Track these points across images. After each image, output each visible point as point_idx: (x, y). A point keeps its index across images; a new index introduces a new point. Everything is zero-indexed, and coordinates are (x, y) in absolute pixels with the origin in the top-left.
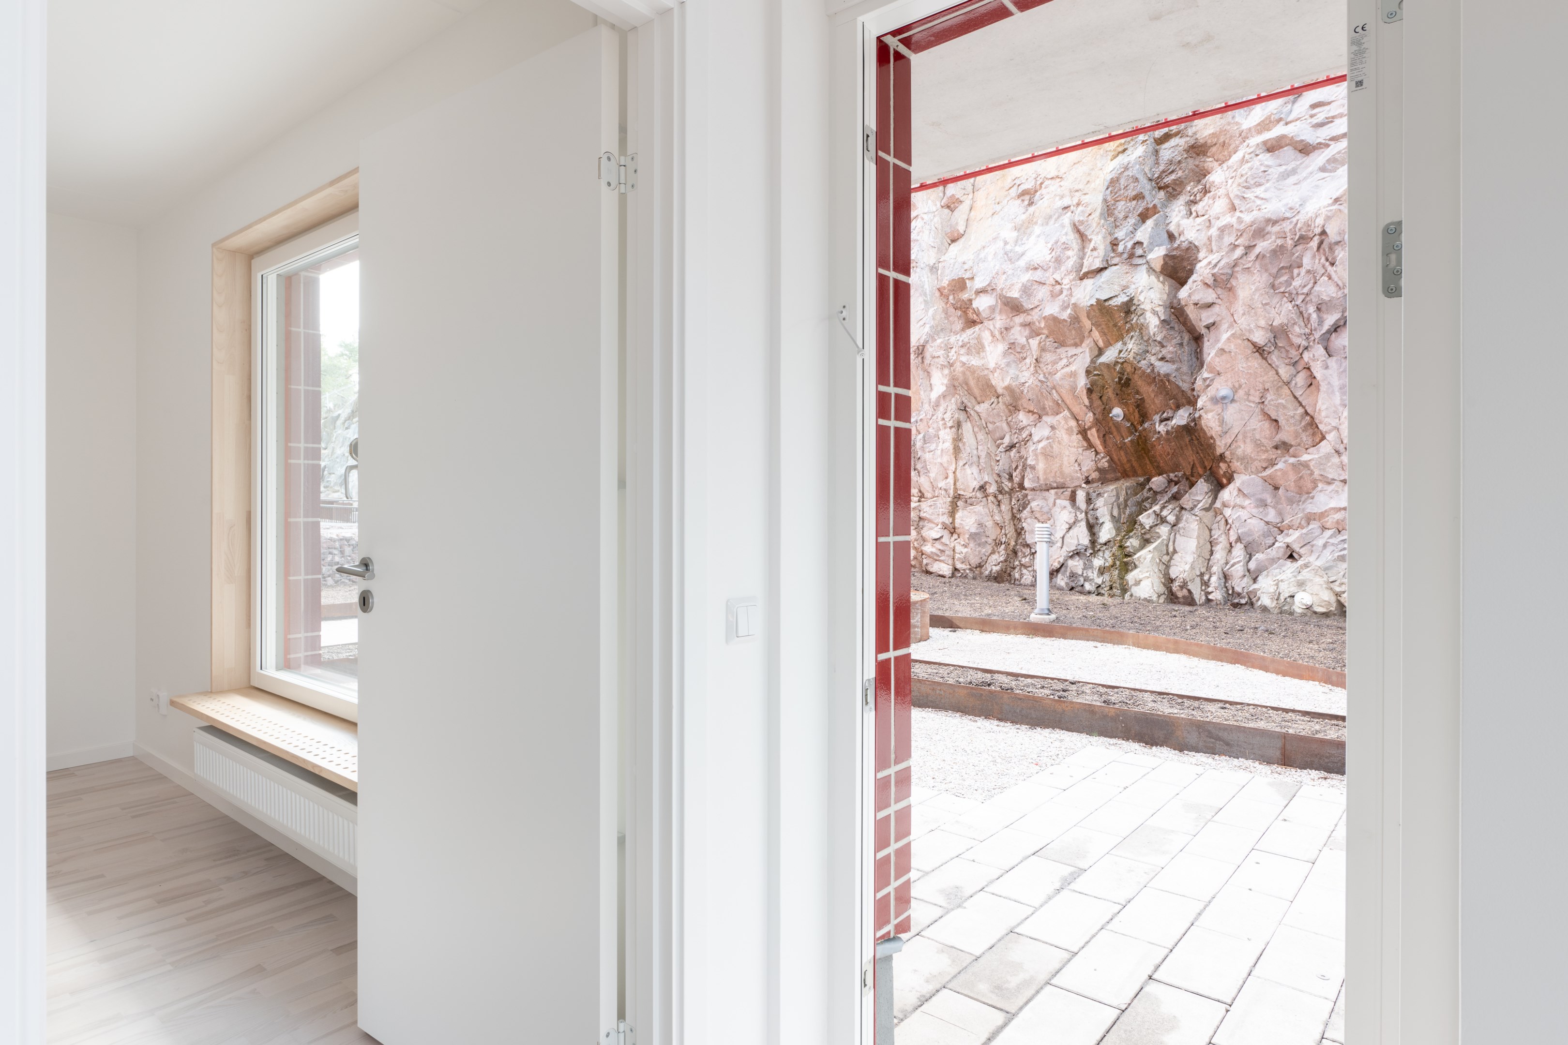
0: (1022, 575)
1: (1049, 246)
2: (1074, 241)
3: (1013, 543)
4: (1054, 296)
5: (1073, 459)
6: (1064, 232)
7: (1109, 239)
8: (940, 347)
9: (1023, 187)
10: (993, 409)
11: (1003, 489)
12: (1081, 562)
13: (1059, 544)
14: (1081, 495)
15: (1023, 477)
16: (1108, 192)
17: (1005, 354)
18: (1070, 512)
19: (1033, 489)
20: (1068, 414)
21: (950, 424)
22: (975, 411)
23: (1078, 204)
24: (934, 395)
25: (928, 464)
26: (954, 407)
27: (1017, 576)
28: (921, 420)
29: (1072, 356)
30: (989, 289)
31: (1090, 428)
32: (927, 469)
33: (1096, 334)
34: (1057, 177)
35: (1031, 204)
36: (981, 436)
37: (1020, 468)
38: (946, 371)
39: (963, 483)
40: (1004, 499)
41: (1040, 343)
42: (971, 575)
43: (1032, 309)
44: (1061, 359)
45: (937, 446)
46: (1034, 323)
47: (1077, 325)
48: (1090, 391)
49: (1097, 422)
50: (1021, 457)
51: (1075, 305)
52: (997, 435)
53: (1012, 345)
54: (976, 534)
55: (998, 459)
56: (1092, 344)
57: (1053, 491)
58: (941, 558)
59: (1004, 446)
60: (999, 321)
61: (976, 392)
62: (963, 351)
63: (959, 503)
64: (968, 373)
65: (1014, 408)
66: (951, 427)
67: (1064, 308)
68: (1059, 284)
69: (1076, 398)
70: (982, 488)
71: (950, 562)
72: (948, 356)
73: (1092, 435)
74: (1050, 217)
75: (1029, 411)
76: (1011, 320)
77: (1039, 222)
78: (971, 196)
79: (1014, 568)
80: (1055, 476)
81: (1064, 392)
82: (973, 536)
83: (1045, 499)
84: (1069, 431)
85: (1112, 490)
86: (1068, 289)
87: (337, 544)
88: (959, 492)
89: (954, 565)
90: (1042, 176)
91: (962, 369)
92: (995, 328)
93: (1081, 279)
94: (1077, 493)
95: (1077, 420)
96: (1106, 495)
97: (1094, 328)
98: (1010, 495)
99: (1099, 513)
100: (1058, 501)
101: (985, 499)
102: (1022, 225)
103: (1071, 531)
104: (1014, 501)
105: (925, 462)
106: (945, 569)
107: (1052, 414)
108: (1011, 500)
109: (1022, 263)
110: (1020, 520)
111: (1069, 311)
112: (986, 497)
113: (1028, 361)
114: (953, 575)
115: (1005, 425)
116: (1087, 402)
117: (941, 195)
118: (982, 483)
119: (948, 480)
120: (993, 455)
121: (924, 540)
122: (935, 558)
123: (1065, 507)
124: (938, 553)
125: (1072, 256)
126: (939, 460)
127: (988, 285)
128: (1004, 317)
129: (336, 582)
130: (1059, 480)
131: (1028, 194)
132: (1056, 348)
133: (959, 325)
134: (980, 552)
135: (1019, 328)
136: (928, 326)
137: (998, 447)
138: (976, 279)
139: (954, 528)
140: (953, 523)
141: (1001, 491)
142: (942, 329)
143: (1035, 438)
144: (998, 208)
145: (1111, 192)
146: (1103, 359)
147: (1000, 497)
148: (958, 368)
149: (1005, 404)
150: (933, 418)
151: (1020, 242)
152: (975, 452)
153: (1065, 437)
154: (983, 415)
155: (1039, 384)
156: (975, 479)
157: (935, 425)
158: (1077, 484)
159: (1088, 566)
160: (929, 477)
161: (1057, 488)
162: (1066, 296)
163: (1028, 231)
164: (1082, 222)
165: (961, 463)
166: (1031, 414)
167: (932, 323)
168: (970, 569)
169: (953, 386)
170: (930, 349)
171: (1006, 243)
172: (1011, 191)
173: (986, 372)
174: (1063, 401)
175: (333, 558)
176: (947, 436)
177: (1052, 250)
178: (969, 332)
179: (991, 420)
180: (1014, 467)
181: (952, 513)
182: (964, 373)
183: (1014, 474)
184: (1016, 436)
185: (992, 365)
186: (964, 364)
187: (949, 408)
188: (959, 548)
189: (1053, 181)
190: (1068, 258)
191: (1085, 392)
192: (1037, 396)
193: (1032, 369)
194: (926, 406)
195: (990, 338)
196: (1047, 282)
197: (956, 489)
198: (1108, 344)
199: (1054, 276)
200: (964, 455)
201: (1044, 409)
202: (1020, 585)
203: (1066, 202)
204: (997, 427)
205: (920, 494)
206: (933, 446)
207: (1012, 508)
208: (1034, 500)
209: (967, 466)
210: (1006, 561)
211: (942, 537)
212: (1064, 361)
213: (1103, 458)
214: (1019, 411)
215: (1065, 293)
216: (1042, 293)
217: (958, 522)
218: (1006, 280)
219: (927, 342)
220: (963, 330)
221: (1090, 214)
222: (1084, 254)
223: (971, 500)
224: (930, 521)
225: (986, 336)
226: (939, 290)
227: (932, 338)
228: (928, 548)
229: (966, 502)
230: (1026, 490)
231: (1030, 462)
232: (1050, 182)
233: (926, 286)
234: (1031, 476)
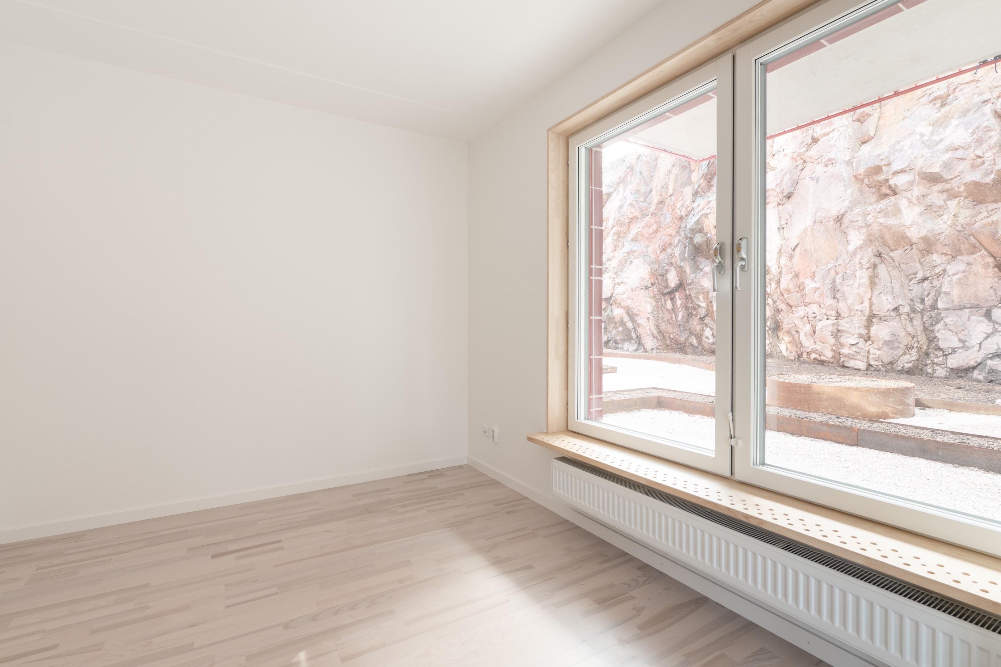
0: (934, 371)
1: (970, 131)
3: (925, 347)
4: (975, 167)
8: (858, 214)
9: (934, 95)
10: (907, 254)
11: (915, 309)
14: (997, 313)
15: (936, 301)
17: (921, 214)
18: (988, 325)
19: (946, 309)
21: (866, 266)
22: (889, 256)
25: (846, 294)
26: (870, 254)
28: (839, 265)
29: (993, 210)
30: (908, 169)
32: (845, 297)
34: (973, 81)
37: (932, 294)
39: (878, 306)
41: (959, 203)
43: (952, 179)
44: (981, 213)
45: (854, 281)
46: (953, 189)
54: (889, 341)
55: (911, 288)
57: (967, 310)
59: (917, 279)
60: (917, 191)
61: (891, 243)
62: (880, 215)
63: (873, 320)
64: (884, 230)
66: (867, 269)
68: (981, 157)
69: (996, 240)
70: (896, 309)
71: (865, 360)
72: (866, 220)
75: (942, 254)
76: (930, 189)
77: (955, 116)
78: (879, 112)
80: (970, 299)
82: (886, 343)
83: (958, 316)
88: (874, 312)
89: (868, 362)
91: (879, 228)
92: (912, 196)
94: (992, 311)
95: (994, 258)
101: (898, 317)
102: (937, 121)
103: (989, 340)
104: (925, 318)
105: (843, 292)
107: (967, 254)
108: (923, 317)
109: (941, 147)
110: (932, 331)
112: (898, 315)
113: (945, 217)
114: (867, 370)
117: (852, 113)
118: (896, 306)
119: (864, 305)
120: (906, 286)
121: (842, 345)
122: (850, 357)
123: (981, 321)
124: (854, 354)
126: (856, 291)
127: (910, 167)
128: (922, 187)
130: (973, 302)
131: (940, 99)
132: (975, 205)
133: (873, 198)
134: (892, 353)
135: (937, 194)
138: (894, 164)
139: (869, 337)
140: (869, 332)
144: (908, 114)
147: (912, 315)
149: (918, 249)
150: (851, 263)
151: (936, 133)
152: (890, 284)
153: (981, 270)
154: (897, 259)
155: (957, 233)
156: (890, 303)
158: (992, 304)
161: (971, 308)
166: (944, 255)
167: (850, 199)
168: (882, 365)
169: (870, 240)
171: (922, 136)
172: (921, 101)
173: (902, 228)
174: (980, 244)
177: (973, 133)
179: (904, 262)
180: (927, 294)
182: (881, 231)
183: (926, 299)
184: (929, 271)
185: (908, 222)
186: (881, 224)
188: (872, 351)
189: (968, 85)
192: (953, 242)
193: (949, 222)
194: (845, 256)
195: (907, 204)
196: (968, 158)
199: (976, 152)
201: (959, 250)
203: (986, 97)
205: (837, 315)
206: (851, 282)
208: (947, 317)
209: (882, 294)
210: (917, 360)
211: (858, 343)
212: (984, 214)
214: (932, 253)
216: (962, 166)
218: (925, 161)
220: (877, 201)
223: (885, 318)
224: (847, 332)
225: (903, 203)
226: (854, 176)
227: (850, 209)
228: (845, 351)
229: (881, 319)
230: (938, 309)
231: (944, 289)
232: (964, 86)
233: (844, 175)
234: (945, 299)
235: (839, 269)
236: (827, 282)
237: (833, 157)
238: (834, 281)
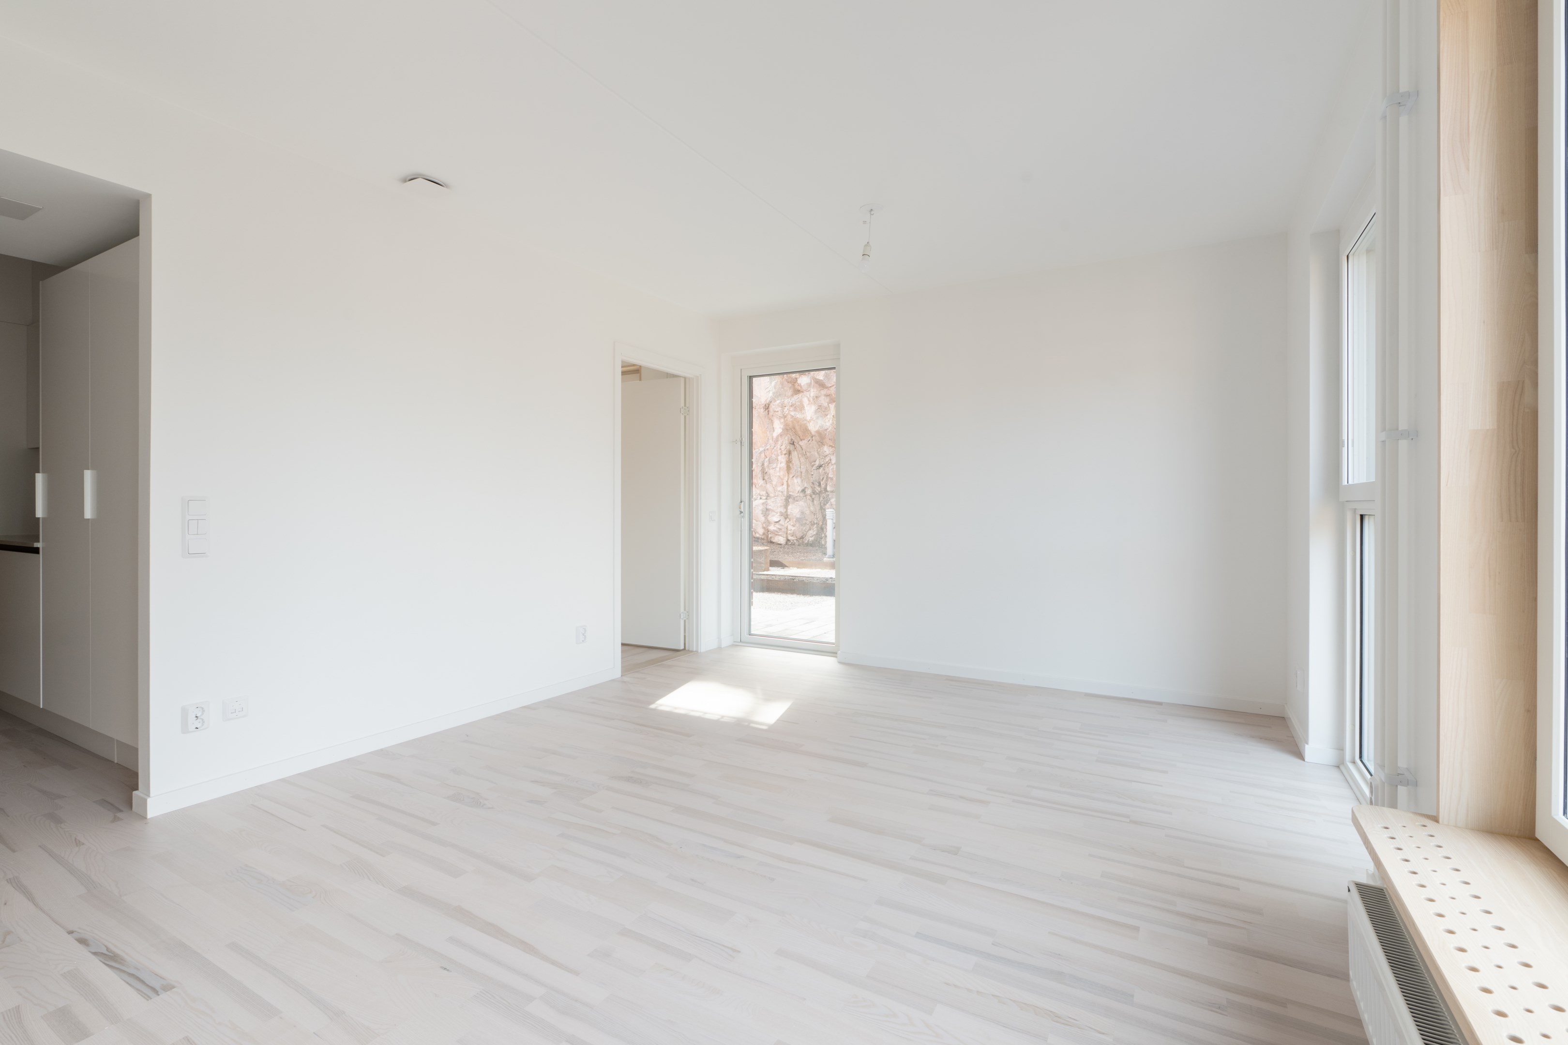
24: (775, 434)
27: (823, 543)
36: (802, 460)
38: (782, 420)
40: (816, 497)
42: (797, 543)
50: (825, 473)
52: (812, 460)
53: (820, 407)
58: (779, 534)
65: (821, 443)
79: (822, 538)
98: (819, 495)
106: (781, 540)
115: (816, 454)
136: (771, 392)
137: (813, 466)
141: (814, 492)
142: (780, 395)
148: (789, 419)
157: (776, 453)
160: (772, 484)
165: (791, 476)
170: (773, 407)
176: (782, 459)
178: (796, 397)
181: (786, 507)
187: (784, 442)
197: (788, 491)
200: (793, 471)
217: (789, 511)
219: (771, 402)
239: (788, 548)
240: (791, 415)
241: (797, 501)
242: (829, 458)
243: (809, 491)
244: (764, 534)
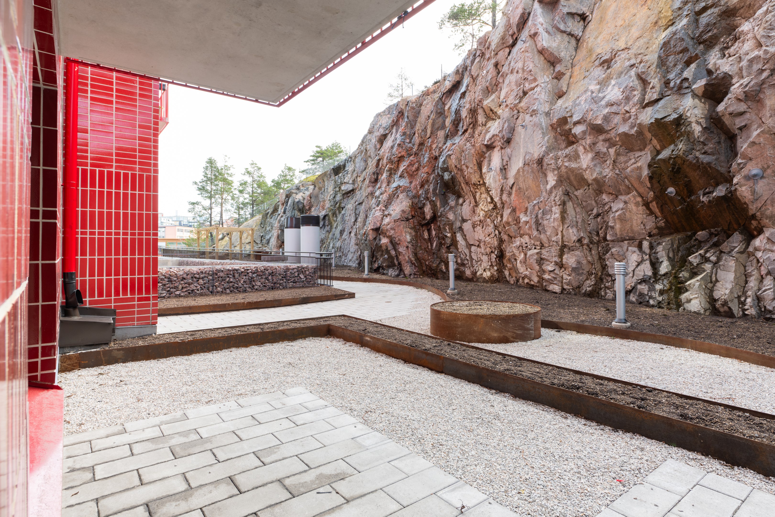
0: (606, 293)
1: (621, 90)
2: (638, 85)
3: (600, 274)
4: (625, 120)
5: (639, 222)
6: (631, 80)
7: (663, 81)
8: (552, 158)
9: (603, 59)
10: (586, 193)
11: (593, 241)
12: (647, 287)
13: (631, 275)
14: (646, 244)
15: (606, 234)
16: (662, 51)
17: (593, 159)
18: (638, 255)
19: (613, 241)
20: (636, 193)
21: (558, 203)
22: (574, 195)
23: (641, 62)
24: (549, 187)
26: (561, 193)
27: (603, 294)
28: (541, 202)
29: (638, 157)
30: (582, 121)
31: (651, 202)
32: (545, 230)
33: (655, 142)
34: (626, 50)
35: (608, 68)
36: (578, 210)
37: (604, 228)
38: (556, 172)
39: (567, 238)
40: (594, 247)
41: (616, 150)
42: (573, 293)
43: (610, 130)
44: (630, 159)
45: (551, 216)
46: (612, 139)
47: (641, 137)
48: (651, 178)
49: (656, 198)
50: (604, 222)
51: (640, 124)
52: (589, 208)
53: (598, 154)
54: (575, 268)
55: (589, 223)
56: (652, 148)
57: (626, 242)
58: (555, 282)
59: (593, 215)
60: (589, 140)
61: (575, 183)
62: (566, 160)
63: (565, 250)
64: (569, 172)
65: (599, 191)
66: (559, 205)
67: (632, 127)
68: (629, 112)
69: (641, 183)
70: (580, 240)
71: (560, 284)
72: (557, 163)
73: (653, 206)
74: (622, 73)
75: (610, 193)
76: (597, 138)
77: (614, 77)
78: (570, 70)
79: (601, 289)
80: (628, 233)
81: (632, 180)
82: (574, 269)
83: (621, 247)
84: (637, 204)
85: (668, 240)
86: (634, 115)
87: (232, 273)
88: (565, 243)
89: (562, 286)
90: (616, 50)
91: (565, 170)
92: (586, 144)
93: (644, 108)
94: (643, 242)
95: (642, 197)
96: (664, 244)
97: (653, 138)
98: (598, 244)
99: (659, 255)
100: (630, 248)
102: (603, 81)
103: (639, 267)
104: (600, 248)
105: (544, 226)
106: (556, 288)
107: (625, 194)
108: (598, 248)
109: (603, 103)
110: (604, 260)
111: (635, 129)
112: (582, 246)
113: (608, 162)
114: (562, 292)
115: (593, 202)
116: (649, 185)
117: (552, 72)
118: (579, 237)
119: (558, 236)
120: (586, 221)
121: (544, 272)
122: (550, 282)
123: (635, 252)
124: (553, 279)
125: (637, 94)
126: (552, 225)
127: (582, 118)
128: (592, 137)
129: (231, 291)
130: (630, 235)
131: (606, 62)
132: (627, 153)
133: (563, 145)
134: (578, 279)
135: (602, 143)
136: (543, 145)
137: (589, 215)
138: (574, 116)
139: (562, 264)
140: (562, 261)
141: (591, 242)
142: (552, 147)
143: (614, 209)
144: (587, 74)
145: (664, 51)
146: (660, 157)
147: (591, 246)
148: (563, 170)
149: (593, 189)
150: (549, 200)
151: (601, 91)
152: (575, 219)
153: (634, 208)
154: (580, 197)
155: (616, 176)
157: (550, 204)
158: (642, 237)
159: (651, 289)
160: (546, 234)
161: (629, 240)
162: (633, 119)
163: (607, 84)
164: (643, 73)
165: (566, 226)
166: (610, 195)
167: (547, 145)
168: (572, 289)
169: (560, 181)
170: (545, 159)
171: (592, 92)
172: (595, 62)
173: (581, 171)
174: (632, 185)
175: (230, 279)
176: (556, 211)
177: (623, 92)
178: (570, 148)
179: (585, 200)
180: (600, 227)
181: (561, 256)
182: (567, 173)
183: (600, 232)
184: (601, 208)
185: (584, 167)
186: (567, 167)
187: (558, 194)
188: (565, 276)
189: (623, 53)
190: (635, 95)
191: (648, 179)
192: (615, 184)
193: (611, 167)
194: (544, 194)
195: (583, 150)
196: (620, 112)
197: (563, 241)
198: (664, 147)
199: (625, 108)
200: (568, 221)
201: (619, 191)
202: (605, 299)
203: (633, 62)
204: (589, 204)
205: (541, 245)
206: (548, 217)
207: (599, 253)
208: (613, 247)
209: (569, 228)
210: (595, 284)
211: (554, 270)
212: (633, 161)
213: (661, 220)
214: (603, 193)
215: (633, 117)
216: (617, 119)
217: (564, 261)
218: (593, 114)
219: (543, 155)
220: (566, 147)
221: (649, 67)
222: (646, 92)
223: (572, 248)
224: (547, 260)
225: (581, 149)
226: (551, 125)
227: (547, 153)
228: (546, 276)
229: (569, 249)
230: (608, 241)
231: (610, 224)
232: (621, 52)
233: (543, 124)
234: (611, 233)
235: (541, 205)
236: (533, 216)
237: (535, 108)
238: (537, 216)
239: (564, 299)
240: (565, 166)
241: (573, 251)
242: (608, 206)
243: (586, 241)
244: (538, 282)
